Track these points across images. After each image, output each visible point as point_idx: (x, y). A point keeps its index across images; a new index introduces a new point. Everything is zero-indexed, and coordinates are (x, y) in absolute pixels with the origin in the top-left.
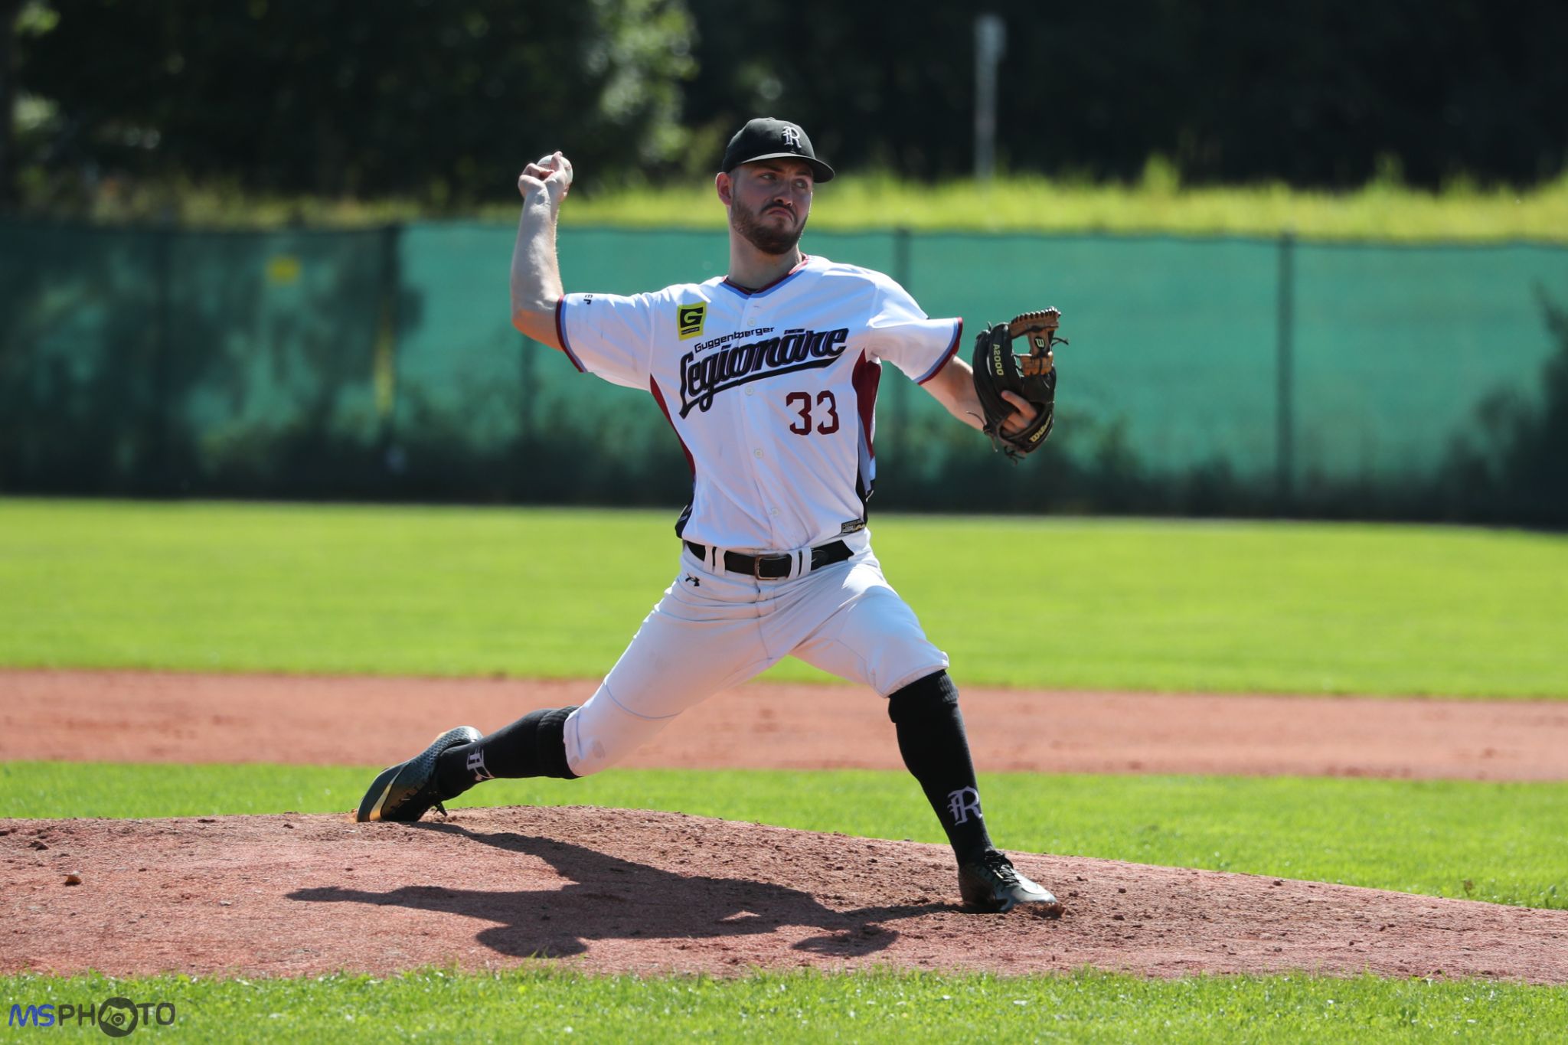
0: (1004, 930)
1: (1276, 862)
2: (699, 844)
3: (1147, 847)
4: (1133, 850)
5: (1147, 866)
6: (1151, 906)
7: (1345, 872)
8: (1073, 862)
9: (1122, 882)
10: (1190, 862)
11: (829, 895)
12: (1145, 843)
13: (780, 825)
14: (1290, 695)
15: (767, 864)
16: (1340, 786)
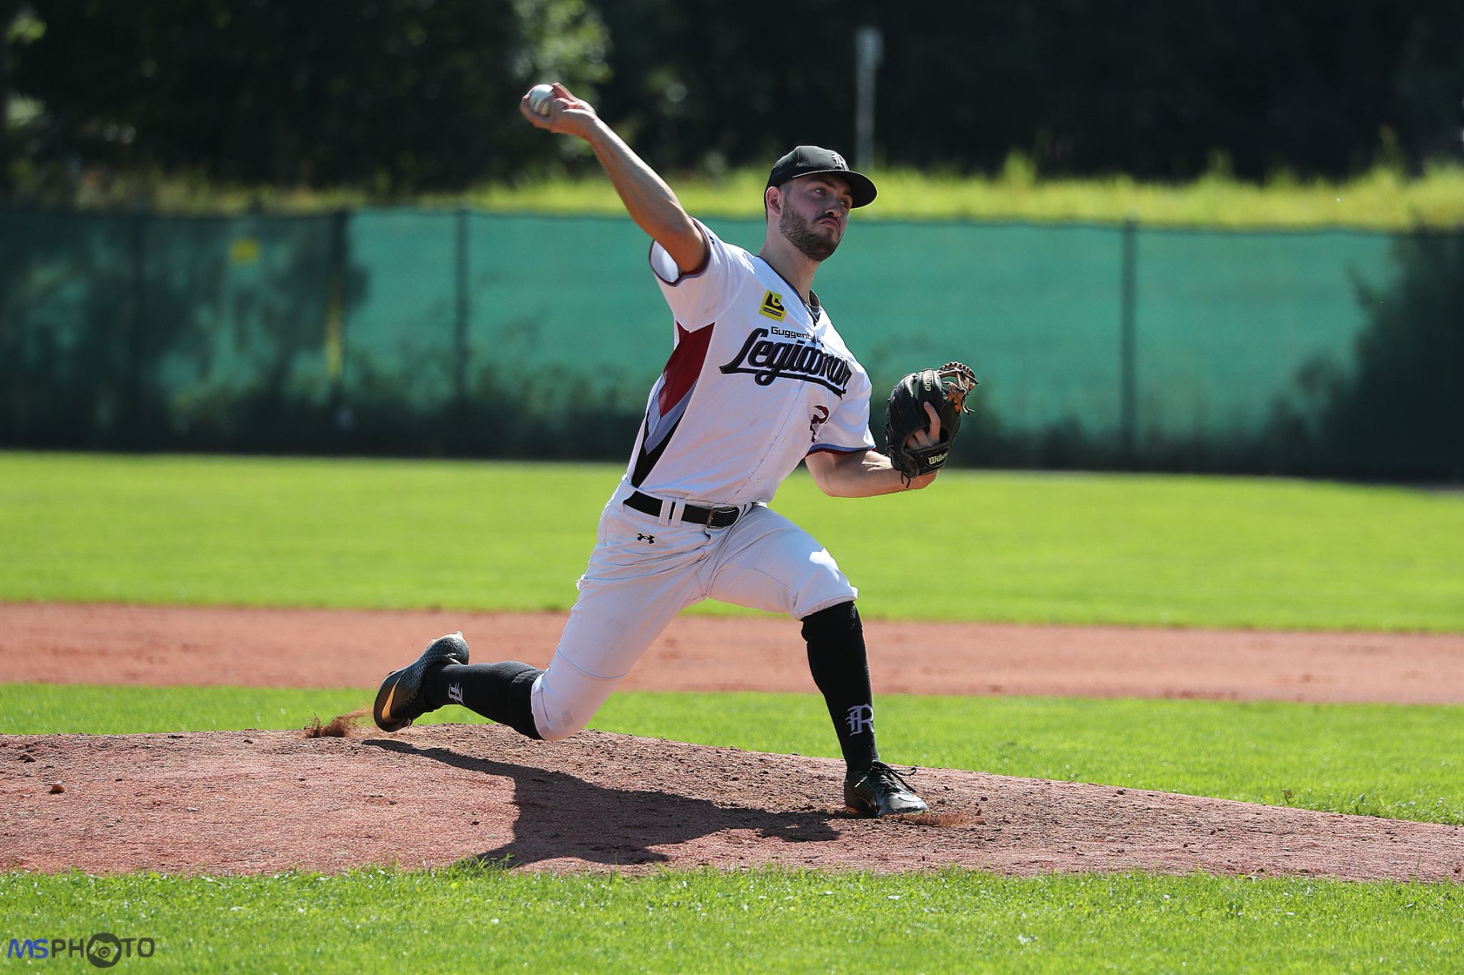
0: (878, 834)
1: (1120, 774)
2: (611, 758)
3: (1006, 760)
4: (994, 763)
5: (1006, 777)
6: (1010, 812)
7: (1180, 783)
8: (940, 774)
9: (984, 792)
10: (1044, 773)
11: (726, 802)
12: (1004, 757)
13: (682, 739)
14: (1133, 626)
15: (671, 775)
16: (1175, 707)
